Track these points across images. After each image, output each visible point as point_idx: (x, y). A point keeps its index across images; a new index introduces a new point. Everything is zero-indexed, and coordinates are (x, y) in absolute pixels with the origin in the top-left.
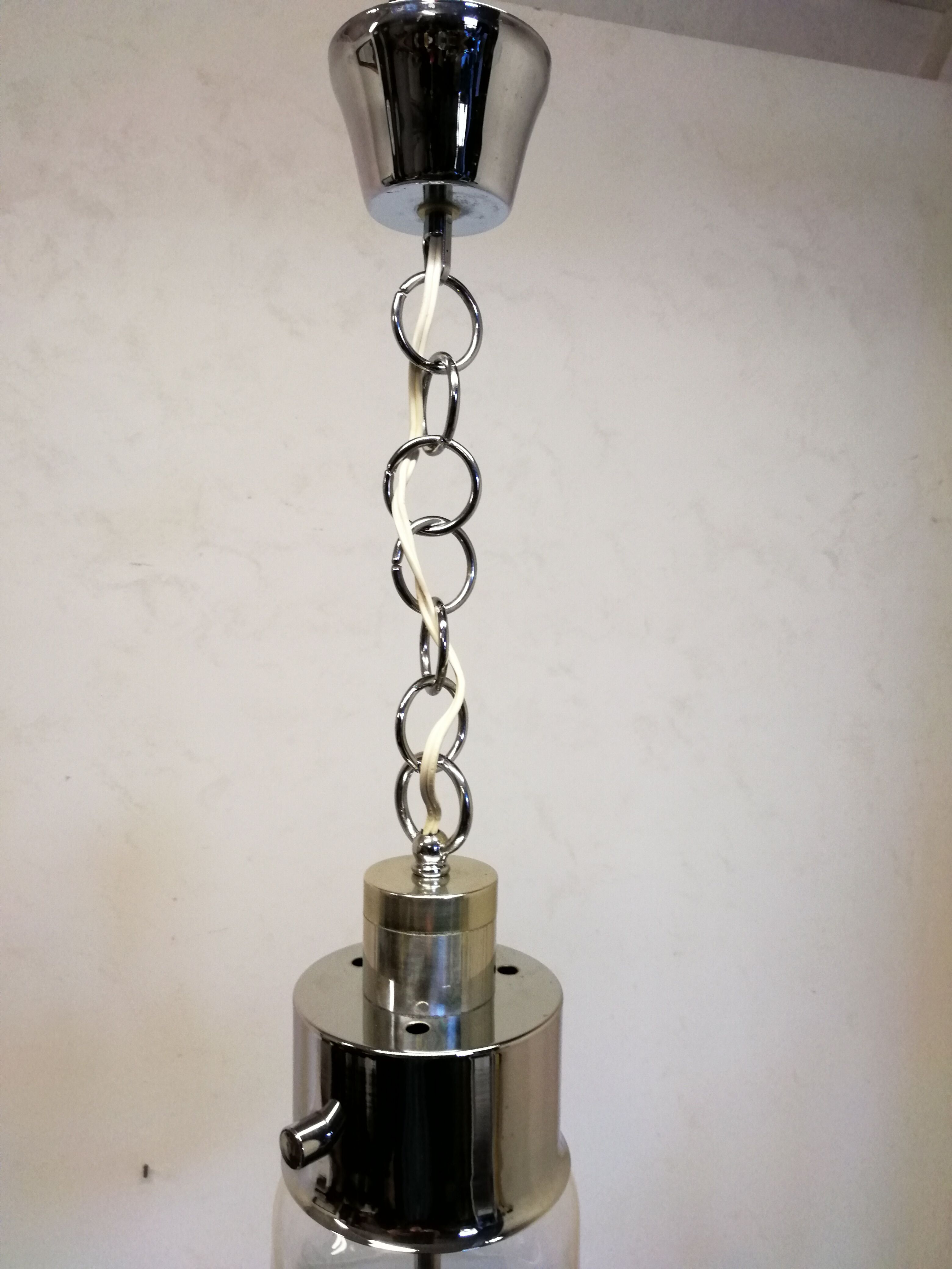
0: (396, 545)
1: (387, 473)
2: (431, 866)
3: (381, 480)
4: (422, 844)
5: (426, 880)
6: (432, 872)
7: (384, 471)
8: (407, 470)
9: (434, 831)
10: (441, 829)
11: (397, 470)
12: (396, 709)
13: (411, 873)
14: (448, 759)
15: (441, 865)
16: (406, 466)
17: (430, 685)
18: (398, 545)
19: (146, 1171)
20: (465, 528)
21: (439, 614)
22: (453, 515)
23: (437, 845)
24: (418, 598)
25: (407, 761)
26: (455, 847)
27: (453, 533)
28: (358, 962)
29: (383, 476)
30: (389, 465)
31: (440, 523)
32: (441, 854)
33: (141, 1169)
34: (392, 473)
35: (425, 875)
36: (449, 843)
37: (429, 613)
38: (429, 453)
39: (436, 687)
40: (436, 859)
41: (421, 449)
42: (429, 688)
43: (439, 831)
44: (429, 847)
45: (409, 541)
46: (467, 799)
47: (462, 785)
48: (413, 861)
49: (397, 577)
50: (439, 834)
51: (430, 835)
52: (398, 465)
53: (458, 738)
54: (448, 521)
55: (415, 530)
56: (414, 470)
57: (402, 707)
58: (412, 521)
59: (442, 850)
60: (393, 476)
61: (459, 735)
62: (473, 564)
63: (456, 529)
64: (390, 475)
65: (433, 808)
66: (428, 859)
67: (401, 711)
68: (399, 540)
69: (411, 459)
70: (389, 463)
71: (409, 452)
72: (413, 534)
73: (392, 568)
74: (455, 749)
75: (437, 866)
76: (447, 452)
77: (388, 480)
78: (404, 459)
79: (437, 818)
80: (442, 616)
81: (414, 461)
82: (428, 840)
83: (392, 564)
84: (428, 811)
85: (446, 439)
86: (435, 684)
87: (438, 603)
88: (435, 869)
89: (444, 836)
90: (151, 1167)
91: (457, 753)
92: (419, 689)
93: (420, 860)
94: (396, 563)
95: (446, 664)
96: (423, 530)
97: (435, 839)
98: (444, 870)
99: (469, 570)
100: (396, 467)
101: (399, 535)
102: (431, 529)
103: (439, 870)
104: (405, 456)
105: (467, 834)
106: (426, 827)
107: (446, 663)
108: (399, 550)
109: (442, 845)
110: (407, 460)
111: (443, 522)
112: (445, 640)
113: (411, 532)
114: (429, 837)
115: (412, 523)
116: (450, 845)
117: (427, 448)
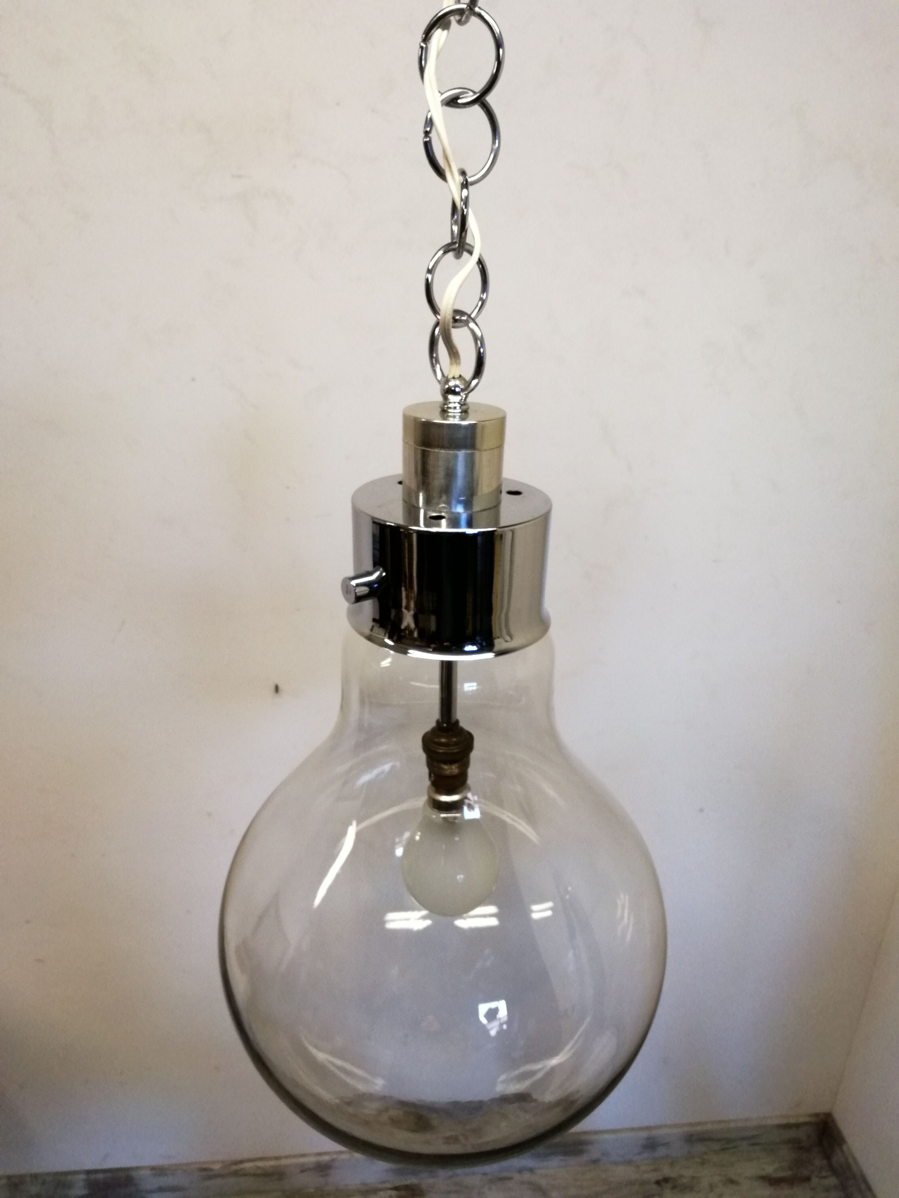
0: (427, 117)
1: (422, 44)
2: (455, 403)
3: (417, 52)
4: (447, 386)
5: (450, 414)
6: (455, 408)
7: (419, 43)
8: (439, 41)
9: (457, 376)
10: (463, 375)
11: (431, 40)
12: (426, 270)
13: (440, 410)
14: (471, 317)
15: (463, 404)
16: (439, 36)
17: (454, 250)
18: (429, 117)
19: (277, 689)
20: (490, 99)
21: (462, 184)
22: (479, 85)
23: (459, 387)
24: (445, 167)
25: (436, 317)
26: (472, 389)
27: (479, 105)
28: (400, 483)
29: (419, 47)
30: (424, 36)
31: (468, 95)
32: (462, 394)
33: (273, 688)
34: (426, 44)
35: (449, 410)
36: (467, 385)
37: (454, 180)
38: (459, 22)
39: (459, 251)
40: (457, 399)
41: (452, 18)
42: (454, 252)
43: (460, 376)
44: (453, 389)
45: (438, 113)
46: (482, 350)
47: (479, 340)
48: (440, 399)
49: (428, 146)
50: (460, 378)
51: (454, 378)
52: (432, 34)
53: (481, 299)
54: (475, 93)
55: (444, 102)
56: (446, 40)
57: (430, 268)
58: (442, 92)
59: (462, 390)
60: (427, 48)
61: (482, 296)
62: (497, 137)
63: (480, 100)
64: (424, 46)
65: (453, 353)
66: (451, 397)
67: (429, 271)
68: (429, 111)
69: (443, 29)
70: (424, 34)
71: (440, 22)
72: (442, 105)
73: (424, 139)
74: (478, 308)
75: (459, 403)
76: (474, 20)
77: (423, 52)
78: (437, 29)
79: (458, 362)
80: (465, 185)
81: (446, 32)
82: (452, 383)
83: (423, 135)
84: (450, 354)
85: (472, 6)
86: (457, 248)
87: (463, 173)
88: (458, 406)
89: (464, 379)
90: (280, 686)
91: (479, 312)
92: (445, 253)
93: (446, 398)
94: (427, 134)
95: (466, 229)
96: (452, 102)
97: (458, 382)
98: (464, 407)
99: (494, 143)
100: (430, 39)
101: (429, 107)
102: (460, 101)
103: (460, 407)
104: (437, 26)
105: (481, 378)
106: (450, 371)
107: (466, 227)
108: (430, 122)
109: (462, 387)
110: (439, 31)
111: (471, 93)
112: (466, 208)
113: (439, 104)
114: (452, 380)
115: (442, 94)
116: (467, 388)
117: (458, 17)
